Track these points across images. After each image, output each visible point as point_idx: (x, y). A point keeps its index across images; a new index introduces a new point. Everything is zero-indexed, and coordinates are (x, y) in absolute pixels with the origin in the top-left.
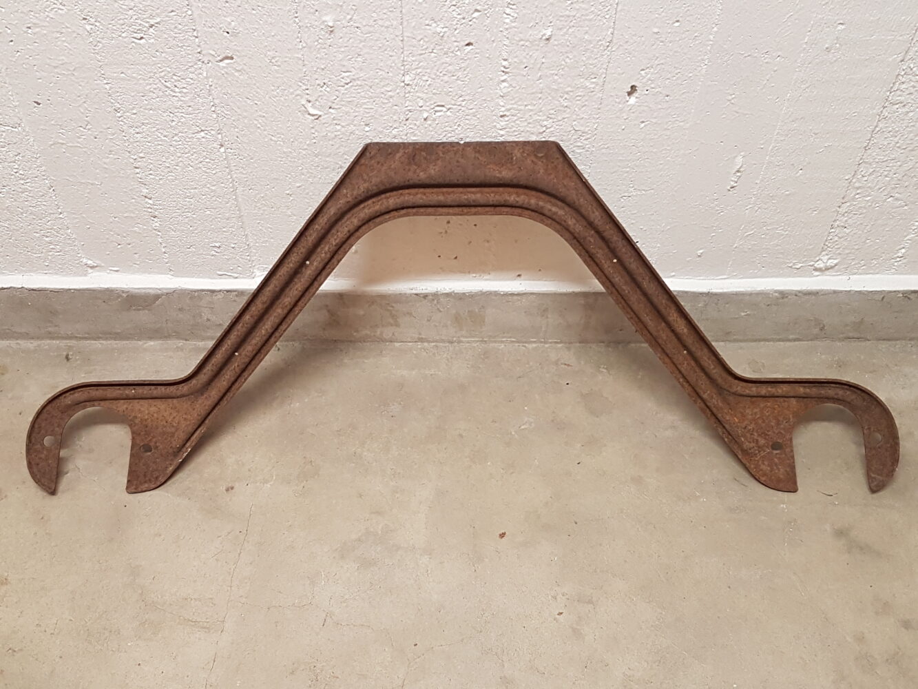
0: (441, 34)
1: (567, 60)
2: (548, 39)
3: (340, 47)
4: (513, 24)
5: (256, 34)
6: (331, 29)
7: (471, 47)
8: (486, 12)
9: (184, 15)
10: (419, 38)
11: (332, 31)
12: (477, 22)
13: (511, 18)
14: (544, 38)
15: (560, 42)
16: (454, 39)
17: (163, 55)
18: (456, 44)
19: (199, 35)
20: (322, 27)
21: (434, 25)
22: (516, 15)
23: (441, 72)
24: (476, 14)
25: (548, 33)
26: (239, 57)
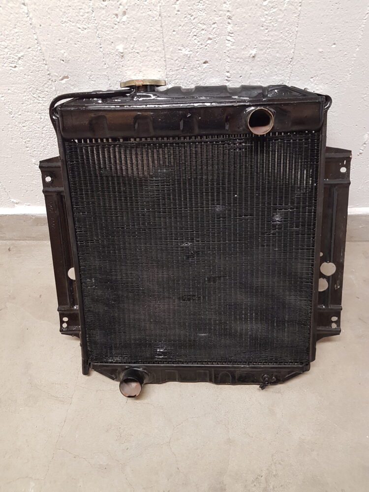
0: (188, 56)
1: (266, 71)
2: (254, 57)
3: (129, 67)
4: (233, 47)
5: (79, 61)
6: (122, 55)
7: (207, 64)
8: (215, 39)
9: (36, 50)
10: (175, 59)
12: (210, 46)
13: (231, 43)
14: (252, 56)
15: (261, 59)
16: (196, 59)
17: (29, 77)
18: (198, 62)
19: (47, 63)
20: (117, 53)
21: (184, 50)
22: (233, 41)
23: (189, 82)
24: (209, 42)
25: (254, 52)
26: (72, 76)
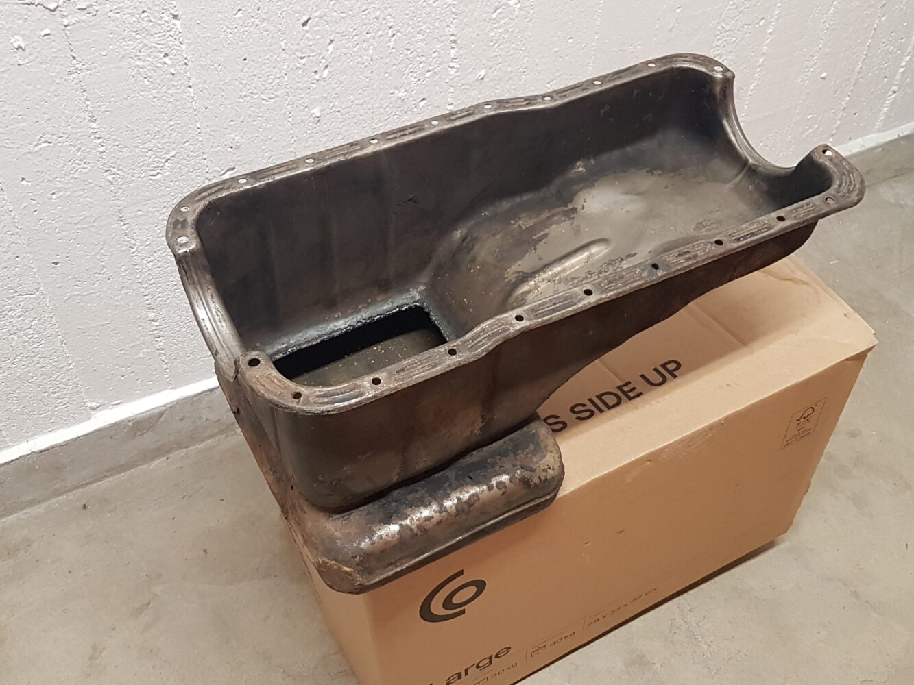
11: (318, 121)
